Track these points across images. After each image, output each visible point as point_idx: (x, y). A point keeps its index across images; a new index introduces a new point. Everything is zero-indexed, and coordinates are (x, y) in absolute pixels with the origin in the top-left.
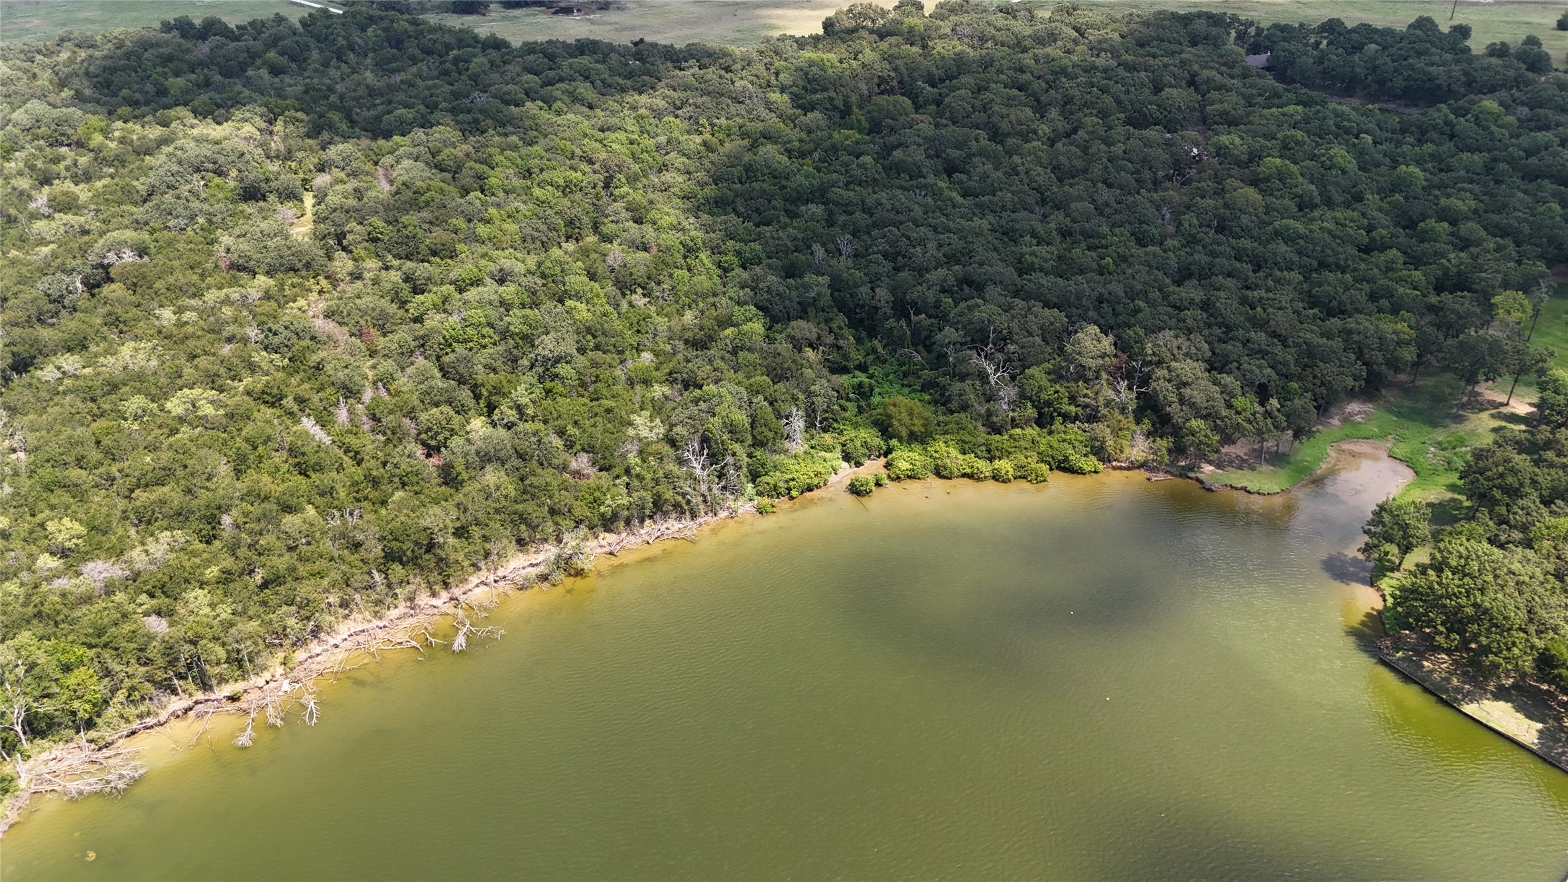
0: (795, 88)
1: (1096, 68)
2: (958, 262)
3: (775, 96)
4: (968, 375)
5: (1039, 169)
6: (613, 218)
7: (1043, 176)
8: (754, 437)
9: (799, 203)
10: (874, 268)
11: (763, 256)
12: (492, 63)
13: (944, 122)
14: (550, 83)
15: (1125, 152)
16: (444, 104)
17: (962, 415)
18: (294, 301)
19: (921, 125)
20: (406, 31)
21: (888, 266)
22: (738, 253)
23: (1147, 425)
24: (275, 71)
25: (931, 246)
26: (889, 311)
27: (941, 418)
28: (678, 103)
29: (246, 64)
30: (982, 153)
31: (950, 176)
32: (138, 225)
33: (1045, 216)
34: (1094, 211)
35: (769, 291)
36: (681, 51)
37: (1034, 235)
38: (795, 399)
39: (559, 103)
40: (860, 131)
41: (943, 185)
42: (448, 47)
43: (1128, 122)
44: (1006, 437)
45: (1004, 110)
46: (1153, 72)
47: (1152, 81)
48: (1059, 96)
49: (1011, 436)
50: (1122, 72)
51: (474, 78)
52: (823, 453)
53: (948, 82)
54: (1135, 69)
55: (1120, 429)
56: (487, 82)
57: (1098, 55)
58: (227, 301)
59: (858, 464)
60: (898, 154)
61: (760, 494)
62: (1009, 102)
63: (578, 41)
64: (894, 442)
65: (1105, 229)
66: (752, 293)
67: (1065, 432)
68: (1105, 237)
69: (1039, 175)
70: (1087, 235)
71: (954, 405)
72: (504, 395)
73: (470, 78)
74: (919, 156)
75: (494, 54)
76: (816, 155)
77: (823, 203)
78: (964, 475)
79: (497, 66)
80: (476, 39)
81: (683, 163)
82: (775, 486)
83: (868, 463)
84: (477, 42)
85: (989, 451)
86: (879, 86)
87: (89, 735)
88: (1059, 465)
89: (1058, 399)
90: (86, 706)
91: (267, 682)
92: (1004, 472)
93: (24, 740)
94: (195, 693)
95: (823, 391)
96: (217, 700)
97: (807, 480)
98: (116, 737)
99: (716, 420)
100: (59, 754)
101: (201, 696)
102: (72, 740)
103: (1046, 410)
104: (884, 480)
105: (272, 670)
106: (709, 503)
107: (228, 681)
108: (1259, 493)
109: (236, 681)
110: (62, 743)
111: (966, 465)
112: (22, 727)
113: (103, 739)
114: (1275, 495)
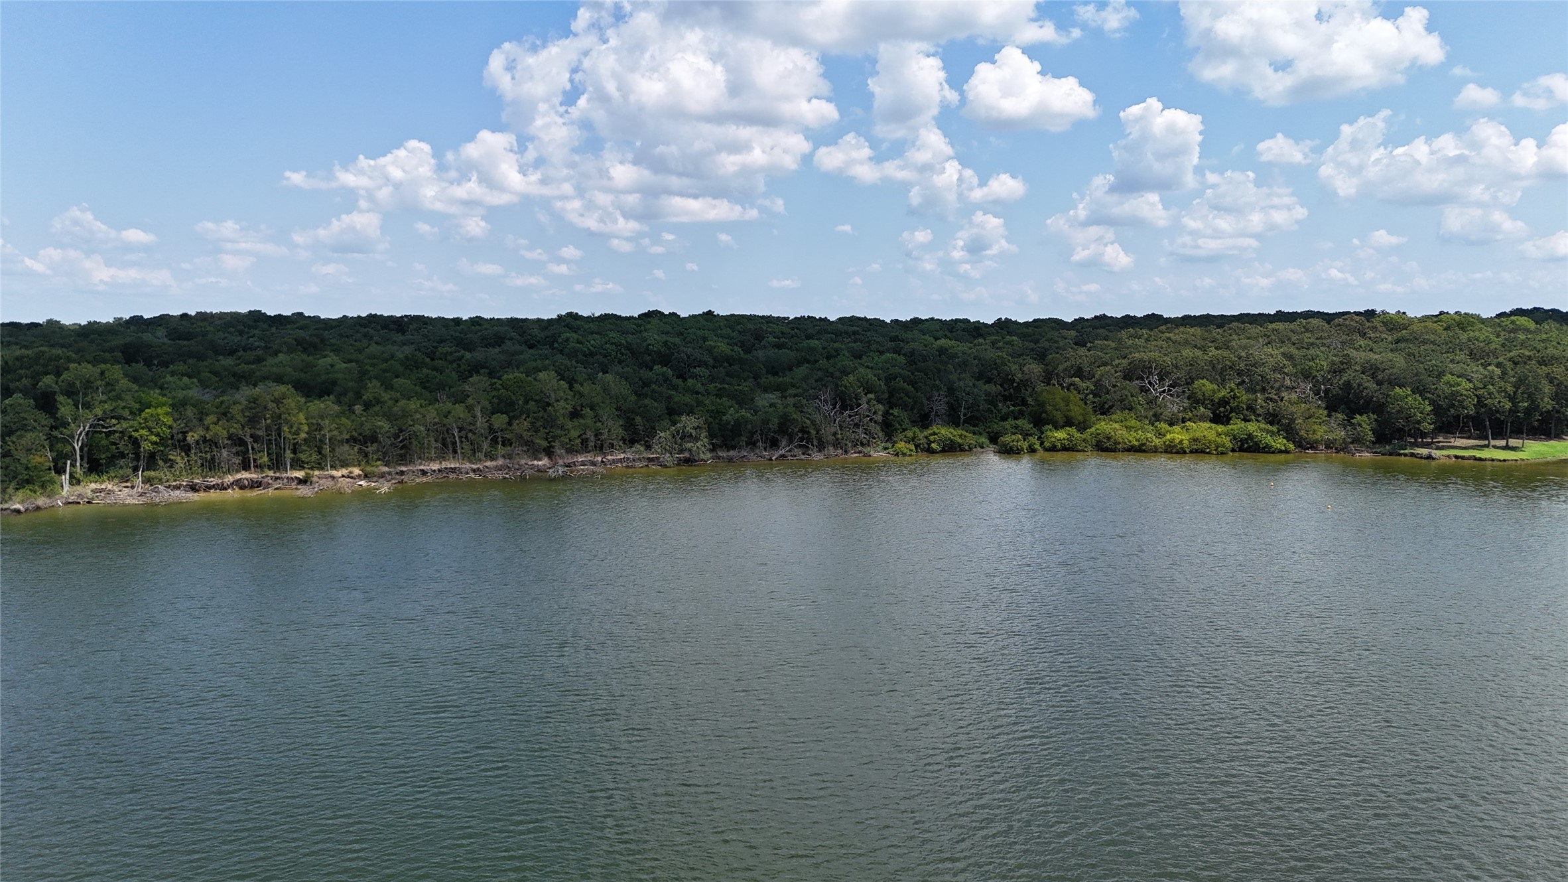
8: (891, 403)
38: (937, 387)
49: (1183, 427)
55: (1310, 417)
64: (1048, 427)
78: (1132, 449)
82: (914, 438)
87: (147, 473)
88: (1242, 445)
89: (1234, 397)
90: (154, 438)
91: (343, 476)
92: (1177, 441)
93: (78, 464)
94: (266, 470)
95: (968, 389)
96: (288, 478)
97: (950, 436)
98: (174, 484)
99: (851, 378)
100: (110, 487)
101: (271, 473)
102: (127, 481)
103: (1222, 409)
104: (1037, 446)
105: (350, 469)
106: (839, 436)
107: (303, 468)
108: (1493, 460)
109: (312, 468)
110: (116, 480)
111: (1132, 438)
112: (81, 449)
113: (160, 480)
114: (1514, 462)
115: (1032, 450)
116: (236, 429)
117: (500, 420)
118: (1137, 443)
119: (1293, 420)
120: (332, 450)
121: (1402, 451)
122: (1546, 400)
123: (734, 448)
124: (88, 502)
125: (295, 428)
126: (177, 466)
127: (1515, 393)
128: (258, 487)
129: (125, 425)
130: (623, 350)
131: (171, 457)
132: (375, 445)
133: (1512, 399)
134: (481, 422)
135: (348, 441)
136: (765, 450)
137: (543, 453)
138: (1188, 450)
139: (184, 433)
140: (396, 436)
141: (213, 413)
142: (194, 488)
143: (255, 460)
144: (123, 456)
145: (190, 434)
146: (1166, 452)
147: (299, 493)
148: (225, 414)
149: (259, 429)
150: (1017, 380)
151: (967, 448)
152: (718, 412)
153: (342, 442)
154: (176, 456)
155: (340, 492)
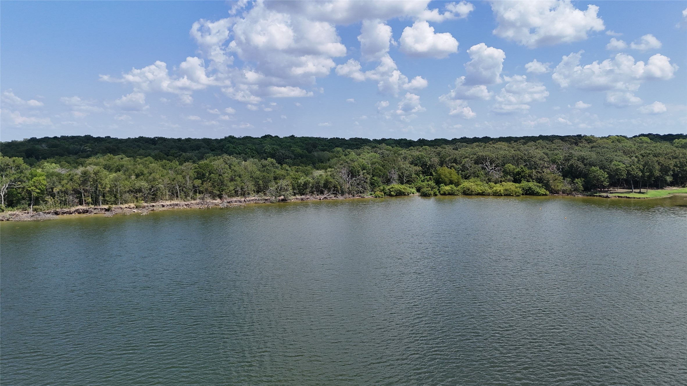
8: (373, 174)
38: (394, 168)
44: (498, 184)
49: (501, 184)
55: (556, 180)
64: (442, 185)
82: (384, 189)
87: (35, 207)
88: (527, 192)
89: (523, 171)
90: (38, 191)
91: (126, 208)
92: (498, 191)
93: (3, 203)
94: (90, 205)
95: (407, 168)
96: (100, 209)
97: (399, 188)
98: (48, 211)
99: (356, 163)
100: (17, 213)
101: (93, 206)
102: (25, 210)
103: (518, 177)
104: (437, 193)
105: (129, 204)
106: (351, 189)
107: (107, 204)
108: (634, 198)
109: (112, 204)
110: (20, 210)
111: (479, 189)
112: (4, 196)
113: (41, 210)
114: (643, 199)
115: (435, 195)
116: (76, 186)
117: (198, 182)
118: (481, 192)
119: (548, 181)
120: (121, 196)
121: (595, 194)
122: (657, 172)
123: (303, 194)
124: (7, 220)
125: (104, 186)
126: (49, 204)
127: (643, 169)
128: (86, 213)
129: (24, 184)
130: (254, 152)
131: (46, 199)
132: (141, 193)
133: (642, 171)
134: (189, 184)
135: (128, 192)
136: (318, 195)
137: (218, 197)
138: (503, 195)
139: (52, 188)
140: (150, 189)
141: (66, 179)
142: (56, 213)
143: (85, 201)
144: (23, 199)
145: (55, 189)
146: (493, 195)
147: (105, 215)
148: (71, 180)
149: (87, 187)
150: (428, 165)
151: (407, 194)
152: (296, 179)
153: (125, 192)
154: (48, 198)
155: (124, 215)
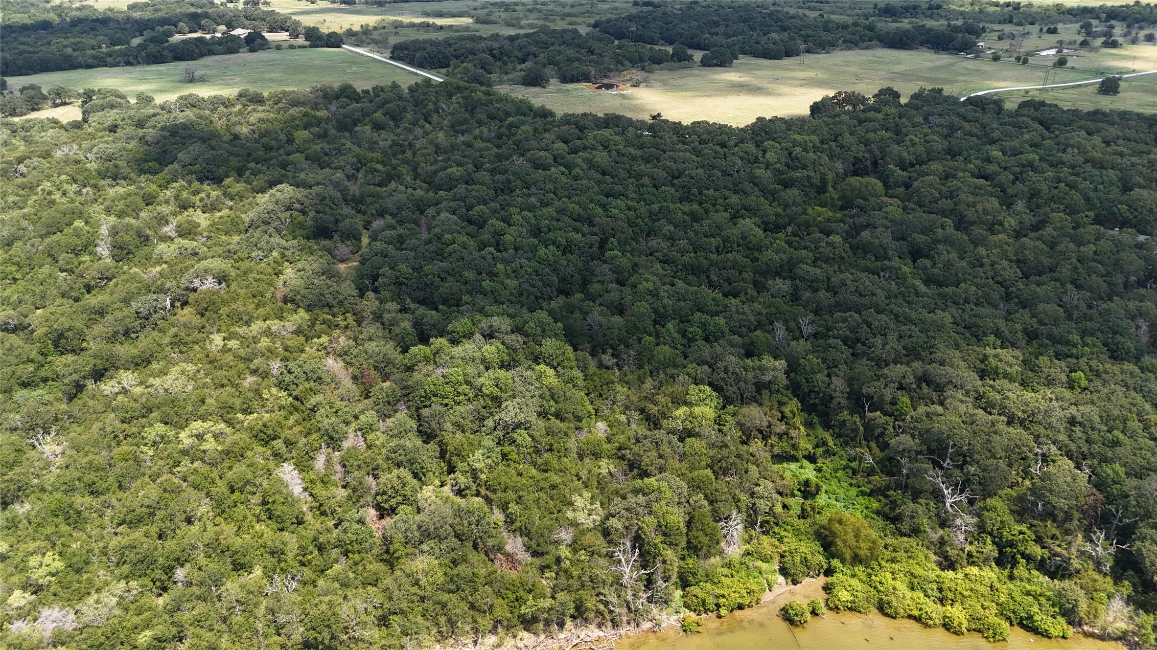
0: (778, 165)
1: (1063, 163)
2: (918, 357)
3: (759, 172)
4: (921, 492)
5: (1005, 263)
6: (600, 278)
7: (1009, 271)
8: (689, 542)
9: (768, 276)
10: (832, 354)
11: (726, 330)
12: (536, 130)
13: (912, 206)
14: (575, 152)
15: (1095, 253)
16: (488, 165)
17: (913, 541)
18: (319, 337)
19: (890, 208)
20: (480, 99)
21: (847, 352)
22: (704, 326)
23: (1126, 588)
24: (378, 127)
25: (892, 337)
26: (844, 402)
27: (890, 540)
28: (676, 173)
29: (358, 120)
30: (947, 241)
31: (914, 261)
32: (228, 254)
33: (1009, 313)
34: (1063, 315)
35: (726, 371)
36: (687, 127)
37: (997, 334)
38: (737, 501)
39: (577, 170)
40: (833, 207)
41: (906, 269)
42: (508, 114)
43: (1098, 221)
44: (960, 576)
45: (971, 199)
46: (1121, 170)
47: (1120, 179)
48: (1026, 189)
49: (966, 575)
50: (1088, 167)
51: (517, 143)
52: (759, 563)
53: (917, 167)
54: (1102, 167)
55: (1096, 590)
56: (526, 147)
57: (1064, 151)
58: (268, 332)
59: (795, 582)
60: (866, 234)
61: (687, 606)
62: (975, 191)
63: (606, 115)
64: (836, 563)
65: (1076, 337)
66: (709, 371)
67: (1029, 580)
68: (1075, 346)
69: (1004, 269)
70: (1056, 340)
71: (905, 527)
72: (463, 459)
73: (514, 143)
74: (887, 239)
75: (539, 122)
76: (789, 229)
77: (791, 277)
78: (910, 617)
79: (540, 133)
80: (531, 108)
81: (669, 231)
82: (704, 602)
83: (807, 580)
84: (531, 110)
85: (940, 590)
86: (854, 165)
88: (1022, 622)
95: (766, 495)
103: (1008, 549)
118: (916, 613)
119: (1075, 606)
123: (532, 631)
146: (944, 628)
